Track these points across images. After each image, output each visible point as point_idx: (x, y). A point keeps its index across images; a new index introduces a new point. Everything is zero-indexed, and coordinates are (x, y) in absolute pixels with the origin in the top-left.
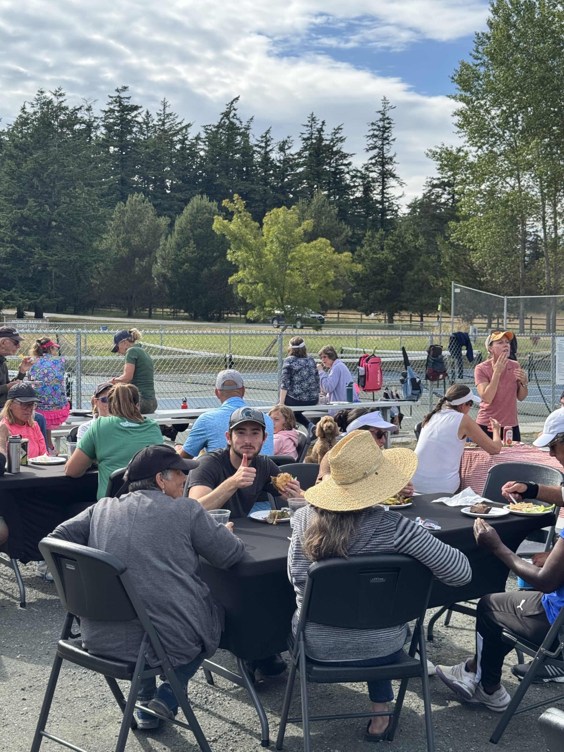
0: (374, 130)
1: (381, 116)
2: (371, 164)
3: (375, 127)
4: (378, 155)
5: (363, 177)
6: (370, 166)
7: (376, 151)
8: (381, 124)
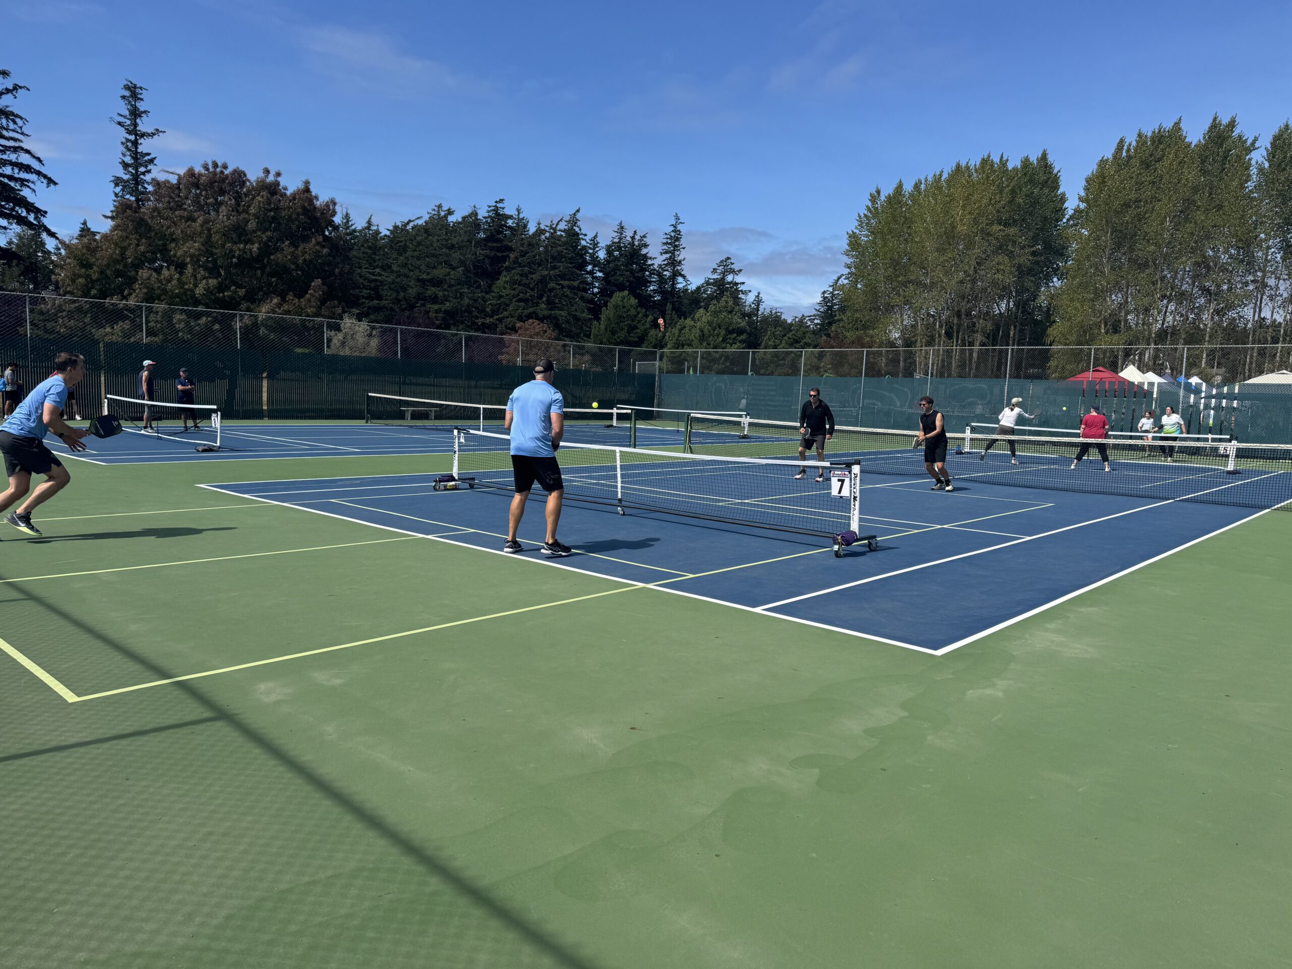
0: (667, 238)
1: (673, 229)
2: (664, 264)
3: (669, 237)
4: (670, 258)
5: (660, 275)
6: (663, 266)
7: (668, 256)
8: (673, 234)
